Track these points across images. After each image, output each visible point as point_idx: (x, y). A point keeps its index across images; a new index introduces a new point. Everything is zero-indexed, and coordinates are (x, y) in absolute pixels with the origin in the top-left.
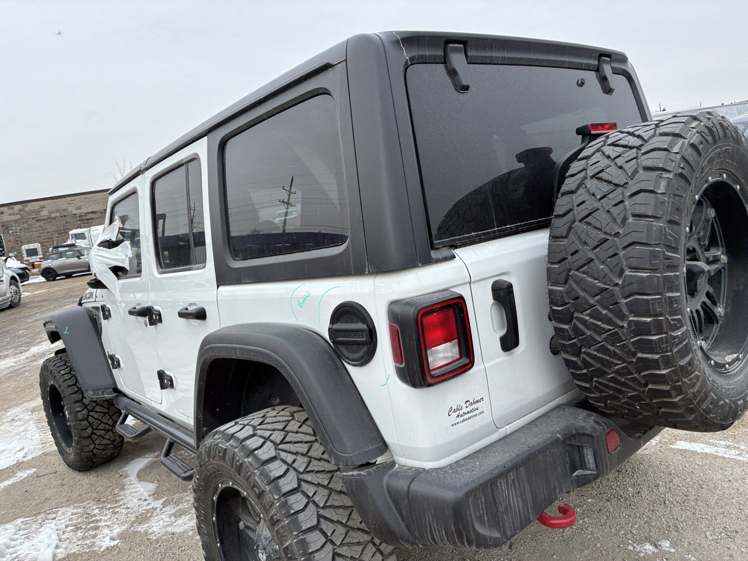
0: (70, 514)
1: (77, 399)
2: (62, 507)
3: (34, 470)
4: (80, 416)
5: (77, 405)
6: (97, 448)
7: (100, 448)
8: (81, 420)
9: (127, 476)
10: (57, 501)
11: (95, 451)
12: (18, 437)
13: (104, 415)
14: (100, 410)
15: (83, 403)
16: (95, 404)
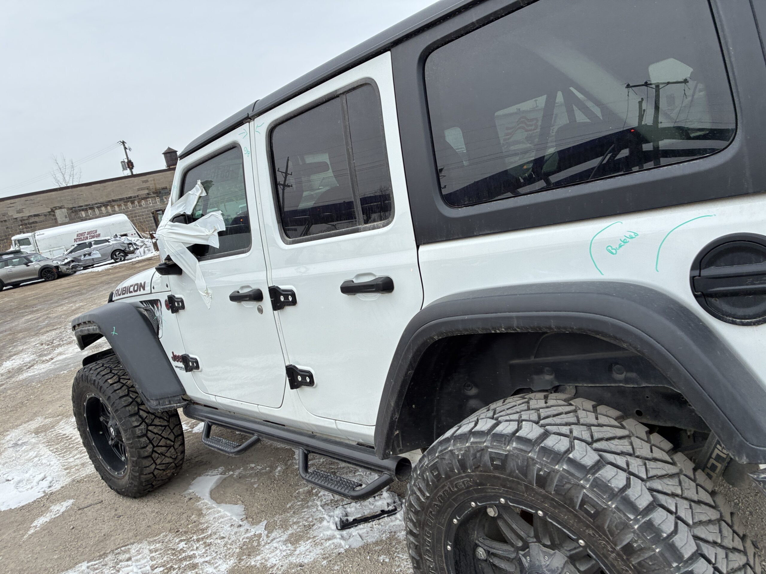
0: (146, 551)
1: (132, 412)
2: (132, 544)
3: (71, 501)
4: (138, 432)
5: (134, 419)
6: (158, 469)
7: (161, 468)
8: (139, 437)
9: (198, 499)
10: (121, 536)
11: (156, 472)
12: (31, 464)
13: (165, 429)
14: (159, 424)
15: (140, 416)
16: (153, 417)
